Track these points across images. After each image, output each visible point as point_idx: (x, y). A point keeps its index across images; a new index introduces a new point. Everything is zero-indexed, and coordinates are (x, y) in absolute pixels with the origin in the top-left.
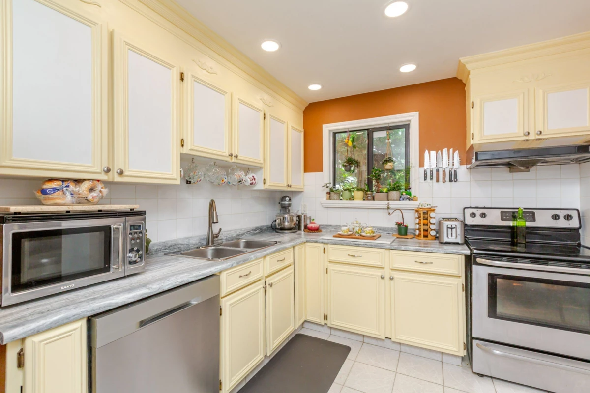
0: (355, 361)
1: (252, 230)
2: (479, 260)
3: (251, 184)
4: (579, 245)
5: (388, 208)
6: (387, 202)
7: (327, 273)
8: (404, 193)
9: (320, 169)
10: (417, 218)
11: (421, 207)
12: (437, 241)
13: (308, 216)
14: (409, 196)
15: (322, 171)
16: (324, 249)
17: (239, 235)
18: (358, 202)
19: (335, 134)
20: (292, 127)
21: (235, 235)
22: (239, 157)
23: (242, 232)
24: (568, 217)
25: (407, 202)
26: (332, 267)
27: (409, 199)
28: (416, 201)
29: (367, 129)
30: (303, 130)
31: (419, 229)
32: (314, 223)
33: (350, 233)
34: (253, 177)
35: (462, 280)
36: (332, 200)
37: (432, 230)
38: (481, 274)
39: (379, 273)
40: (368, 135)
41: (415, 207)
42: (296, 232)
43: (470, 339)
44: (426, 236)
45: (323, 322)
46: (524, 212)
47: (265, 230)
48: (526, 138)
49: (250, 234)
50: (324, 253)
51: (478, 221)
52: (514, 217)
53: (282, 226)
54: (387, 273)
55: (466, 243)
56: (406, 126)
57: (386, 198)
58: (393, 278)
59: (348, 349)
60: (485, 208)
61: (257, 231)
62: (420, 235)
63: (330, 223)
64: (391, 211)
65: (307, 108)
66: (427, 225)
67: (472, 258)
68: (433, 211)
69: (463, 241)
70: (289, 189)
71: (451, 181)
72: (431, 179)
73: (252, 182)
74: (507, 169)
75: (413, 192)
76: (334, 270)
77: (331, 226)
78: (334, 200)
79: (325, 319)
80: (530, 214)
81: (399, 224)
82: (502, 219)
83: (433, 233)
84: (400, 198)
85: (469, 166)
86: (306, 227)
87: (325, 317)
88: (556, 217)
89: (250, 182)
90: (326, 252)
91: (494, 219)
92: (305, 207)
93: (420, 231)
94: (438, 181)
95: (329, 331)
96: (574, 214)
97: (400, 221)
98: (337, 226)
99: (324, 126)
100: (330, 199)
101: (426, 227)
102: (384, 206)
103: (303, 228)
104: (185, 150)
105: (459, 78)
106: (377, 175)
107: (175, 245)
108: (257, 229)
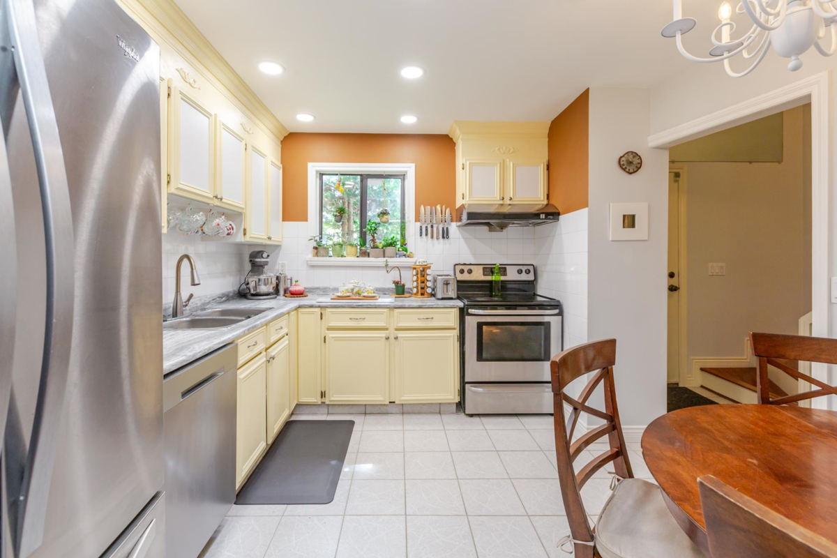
0: (362, 431)
2: (471, 311)
3: (228, 234)
4: (535, 295)
5: (387, 266)
6: (385, 259)
7: (325, 342)
8: (400, 249)
9: (304, 218)
10: (414, 275)
11: (418, 264)
12: (433, 298)
13: (289, 277)
14: (405, 253)
15: (307, 221)
16: (321, 314)
17: (204, 304)
18: (351, 258)
19: (321, 175)
20: (272, 162)
21: (199, 305)
22: (223, 200)
24: (528, 272)
25: (403, 259)
26: (331, 334)
27: (405, 255)
28: (412, 257)
29: (361, 175)
30: (281, 166)
31: (417, 287)
32: (298, 285)
33: (348, 294)
35: (456, 333)
36: (320, 256)
37: (428, 287)
38: (471, 323)
39: (383, 334)
40: (362, 181)
41: (412, 264)
42: (276, 297)
43: (463, 383)
44: (422, 294)
45: (319, 401)
46: (500, 268)
48: (501, 202)
50: (321, 319)
51: (466, 277)
52: (492, 273)
53: (258, 291)
54: (392, 333)
55: (459, 298)
56: (402, 176)
57: (382, 254)
58: (397, 338)
59: (352, 423)
60: (471, 264)
62: (418, 292)
63: (316, 286)
64: (389, 270)
65: (286, 138)
66: (423, 282)
67: (465, 310)
68: (429, 268)
69: (456, 296)
70: (269, 242)
71: (443, 237)
72: (426, 235)
74: (486, 228)
75: (410, 248)
76: (333, 337)
77: (318, 288)
78: (323, 256)
79: (322, 397)
80: (503, 270)
81: (396, 283)
82: (484, 275)
83: (429, 290)
84: (396, 255)
85: (459, 224)
86: (286, 291)
87: (323, 395)
88: (520, 272)
90: (323, 317)
91: (478, 275)
92: (283, 265)
93: (417, 289)
94: (432, 237)
95: (325, 410)
96: (531, 268)
97: (398, 279)
98: (325, 288)
99: (310, 165)
100: (317, 255)
101: (423, 285)
102: (381, 263)
103: (282, 292)
105: (450, 136)
106: (373, 228)
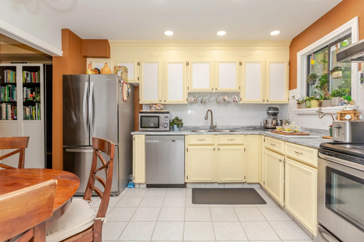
1: (246, 127)
23: (238, 127)
34: (235, 97)
47: (258, 128)
49: (244, 129)
61: (251, 128)
73: (234, 100)
89: (233, 100)
104: (190, 91)
107: (197, 128)
108: (251, 127)
